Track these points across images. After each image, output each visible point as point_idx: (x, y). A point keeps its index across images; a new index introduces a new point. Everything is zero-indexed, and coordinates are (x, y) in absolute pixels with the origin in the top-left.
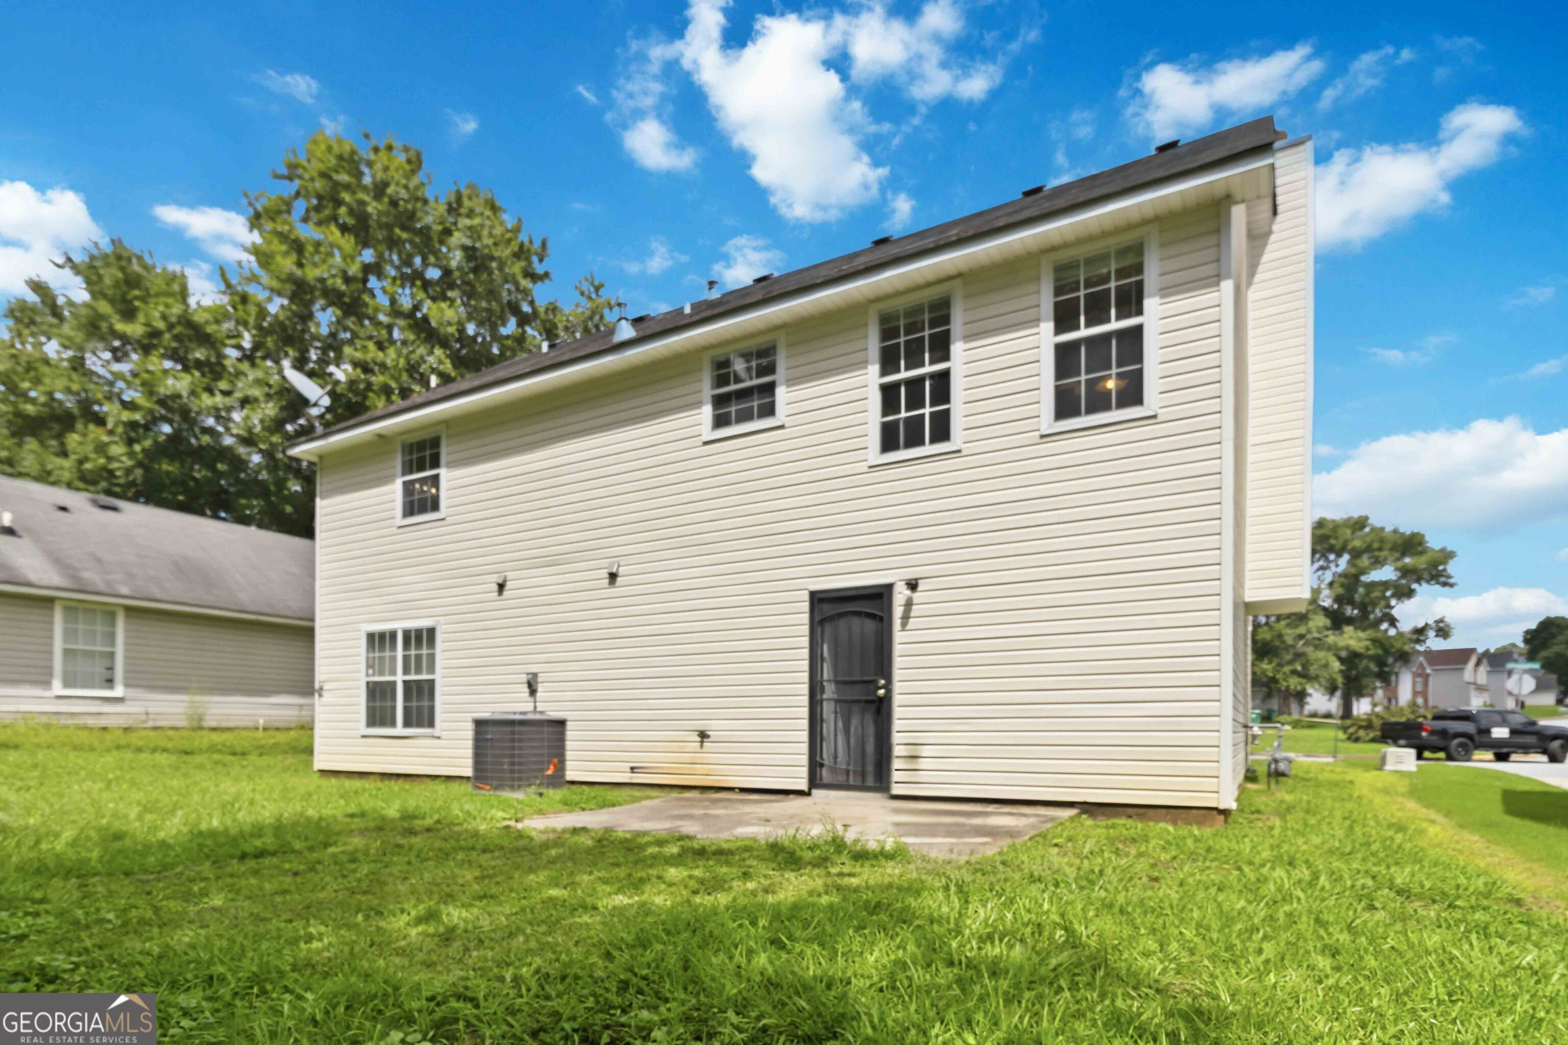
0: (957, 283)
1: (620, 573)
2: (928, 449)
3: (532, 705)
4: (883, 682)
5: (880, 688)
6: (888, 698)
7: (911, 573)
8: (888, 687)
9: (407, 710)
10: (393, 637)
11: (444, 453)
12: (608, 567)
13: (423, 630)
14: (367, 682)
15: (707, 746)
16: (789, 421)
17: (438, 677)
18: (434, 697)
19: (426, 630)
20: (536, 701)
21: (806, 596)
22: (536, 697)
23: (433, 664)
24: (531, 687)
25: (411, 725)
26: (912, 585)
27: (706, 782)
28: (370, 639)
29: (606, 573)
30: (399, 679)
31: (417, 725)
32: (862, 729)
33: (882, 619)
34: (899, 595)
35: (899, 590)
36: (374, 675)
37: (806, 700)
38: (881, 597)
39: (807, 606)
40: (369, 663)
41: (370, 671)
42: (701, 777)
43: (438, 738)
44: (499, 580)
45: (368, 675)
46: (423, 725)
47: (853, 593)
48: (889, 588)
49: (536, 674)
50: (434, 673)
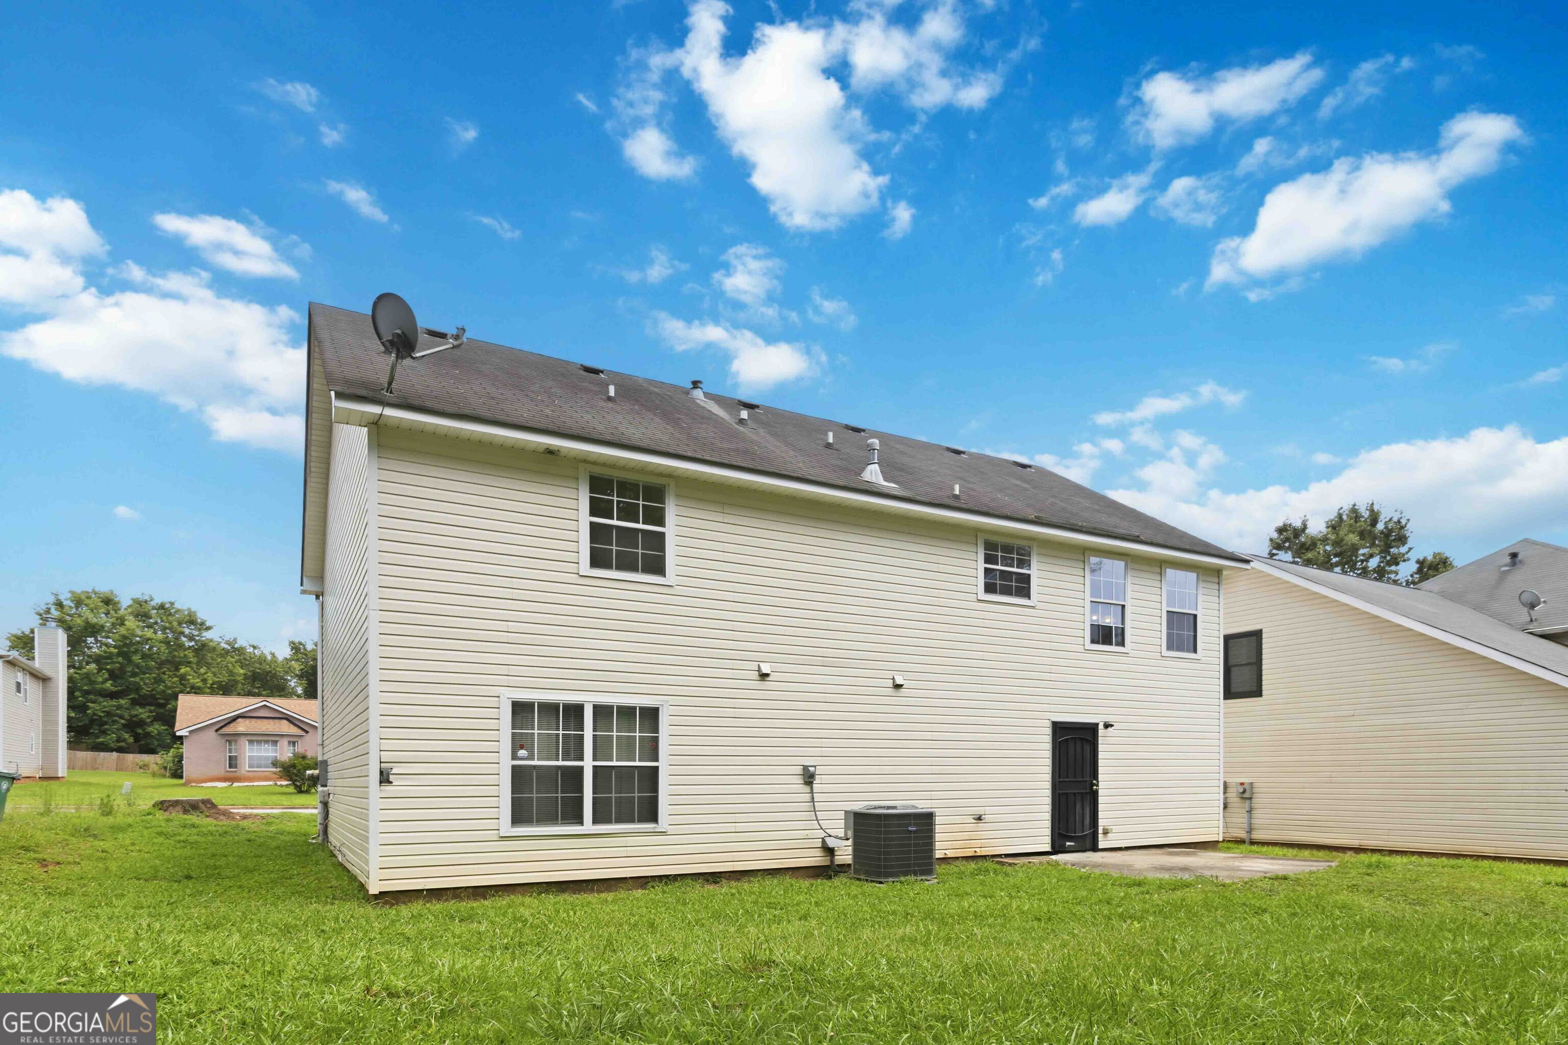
1: (904, 686)
2: (1113, 648)
3: (807, 797)
4: (1094, 782)
5: (1094, 785)
6: (1097, 792)
7: (1106, 719)
8: (1097, 785)
9: (596, 803)
10: (574, 712)
11: (672, 512)
12: (893, 679)
13: (635, 708)
14: (514, 767)
15: (981, 826)
16: (1039, 605)
17: (664, 764)
18: (654, 787)
19: (641, 708)
20: (812, 792)
21: (1049, 724)
22: (812, 789)
23: (652, 749)
24: (809, 778)
25: (608, 821)
26: (1107, 726)
27: (980, 852)
28: (521, 709)
29: (890, 683)
30: (588, 764)
31: (619, 821)
32: (1083, 810)
33: (1094, 743)
34: (1101, 731)
35: (1101, 726)
36: (531, 757)
37: (1048, 792)
38: (1092, 729)
39: (1049, 731)
40: (518, 743)
41: (522, 753)
42: (977, 850)
43: (663, 833)
44: (765, 669)
45: (514, 757)
46: (632, 821)
47: (1078, 726)
48: (1097, 724)
49: (815, 766)
50: (657, 760)
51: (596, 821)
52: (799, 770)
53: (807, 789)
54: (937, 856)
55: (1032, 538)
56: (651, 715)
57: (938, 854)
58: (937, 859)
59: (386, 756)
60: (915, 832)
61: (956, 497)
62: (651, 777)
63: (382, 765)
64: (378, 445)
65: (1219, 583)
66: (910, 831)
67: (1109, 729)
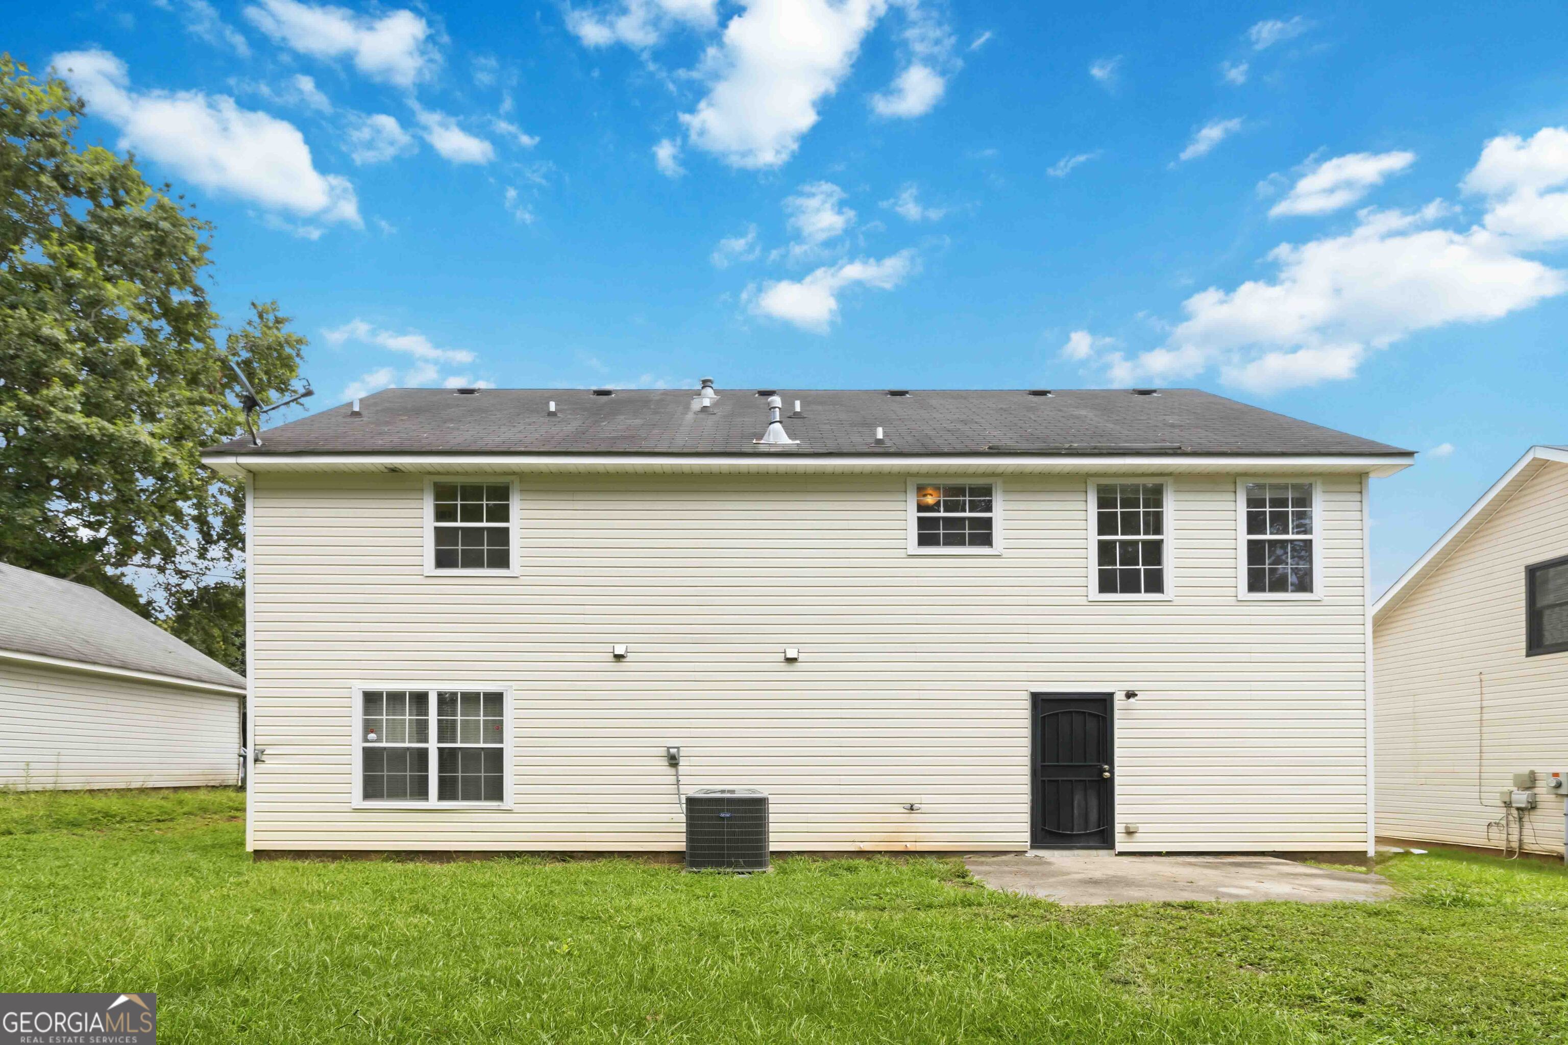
0: (1170, 480)
1: (800, 660)
2: (1143, 596)
3: (673, 779)
4: (1106, 767)
5: (1106, 771)
6: (1112, 779)
7: (1130, 687)
8: (1112, 771)
9: (442, 781)
10: (420, 699)
11: (517, 507)
12: (785, 652)
13: (479, 694)
14: (364, 749)
15: (914, 817)
16: (1006, 553)
17: (509, 746)
18: (500, 769)
19: (485, 694)
20: (677, 775)
21: (1026, 696)
22: (677, 772)
23: (496, 730)
24: (673, 761)
25: (454, 797)
26: (1130, 695)
27: (911, 847)
28: (371, 699)
29: (781, 657)
30: (433, 746)
31: (465, 798)
32: (1087, 804)
33: (1104, 719)
34: (1119, 702)
35: (1119, 698)
36: (379, 740)
37: (1027, 779)
38: (1104, 702)
39: (1027, 704)
40: (369, 727)
41: (372, 736)
42: (908, 844)
43: (509, 811)
44: (620, 650)
45: (366, 740)
46: (478, 798)
47: (1076, 697)
48: (1111, 695)
49: (678, 748)
50: (501, 742)
51: (442, 796)
52: (663, 751)
53: (672, 771)
54: (771, 849)
55: (994, 474)
56: (495, 700)
57: (773, 847)
58: (772, 853)
59: (259, 740)
60: (728, 818)
61: (879, 442)
62: (496, 757)
63: (257, 747)
64: (255, 489)
65: (1361, 492)
66: (723, 818)
67: (1132, 700)
